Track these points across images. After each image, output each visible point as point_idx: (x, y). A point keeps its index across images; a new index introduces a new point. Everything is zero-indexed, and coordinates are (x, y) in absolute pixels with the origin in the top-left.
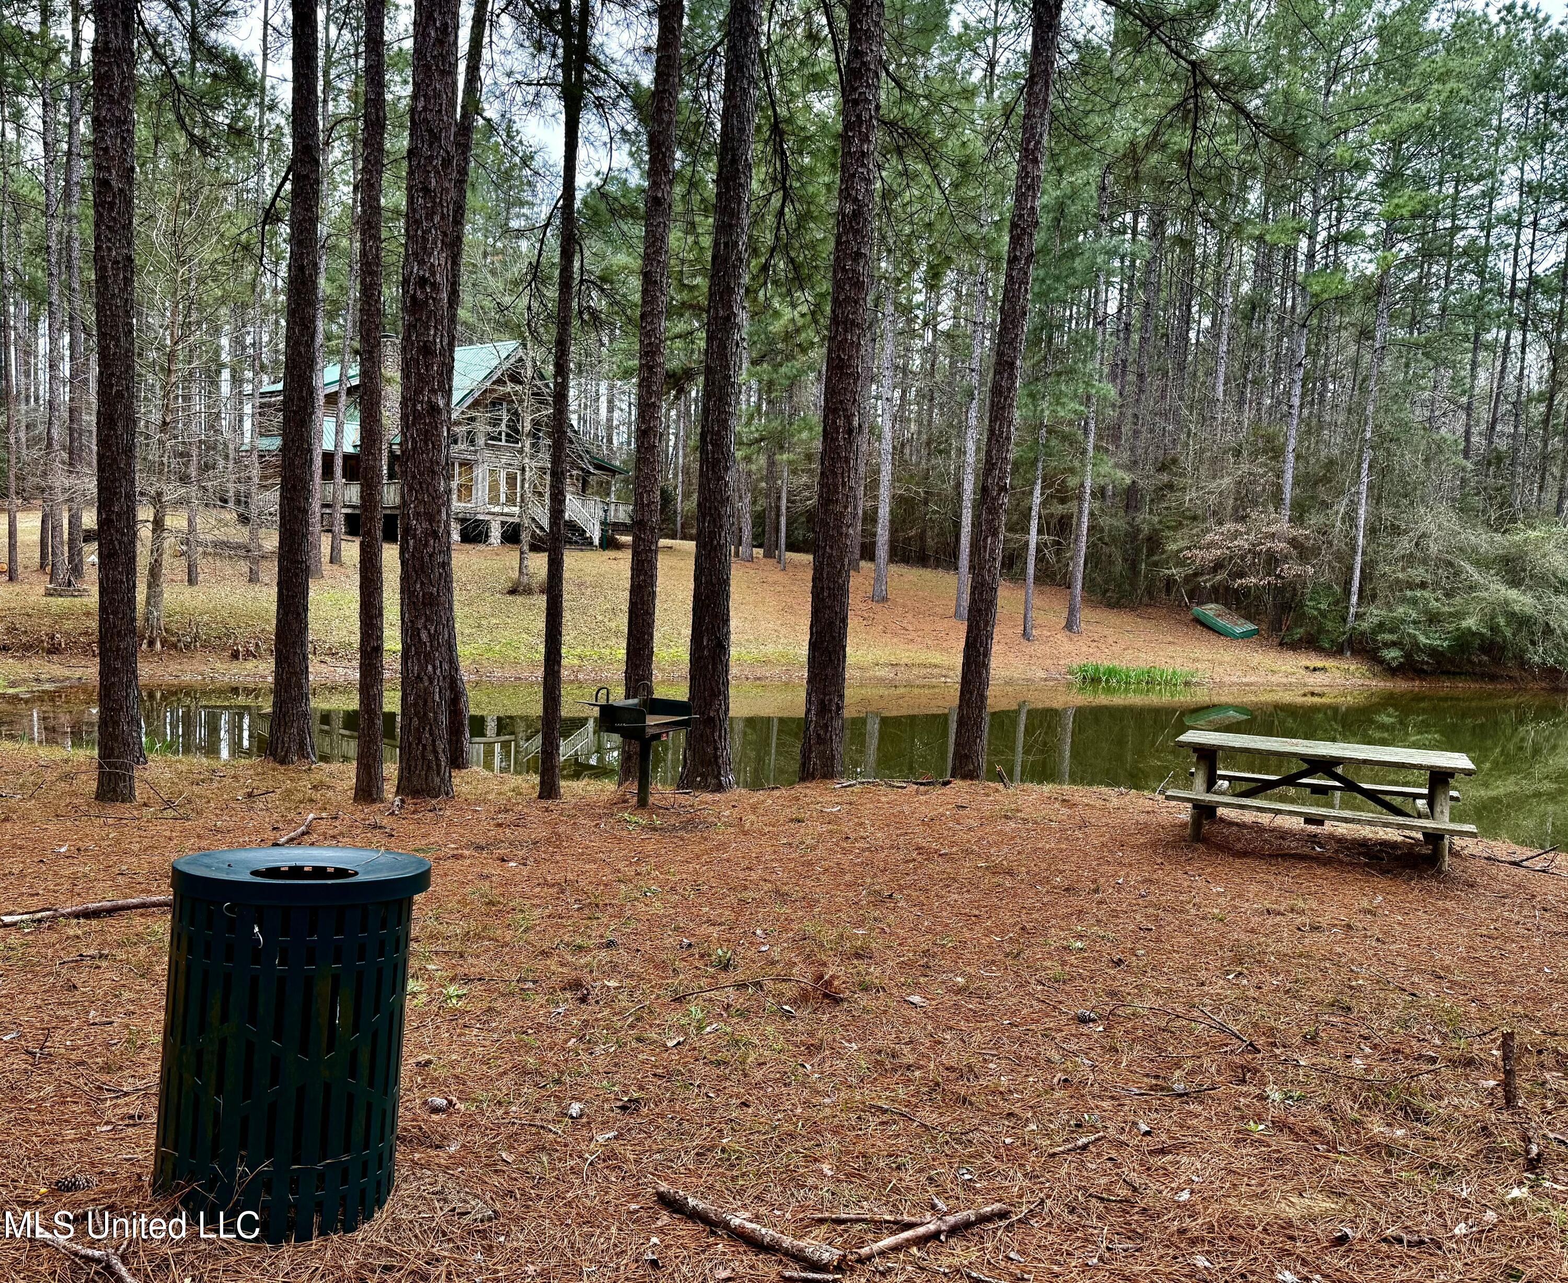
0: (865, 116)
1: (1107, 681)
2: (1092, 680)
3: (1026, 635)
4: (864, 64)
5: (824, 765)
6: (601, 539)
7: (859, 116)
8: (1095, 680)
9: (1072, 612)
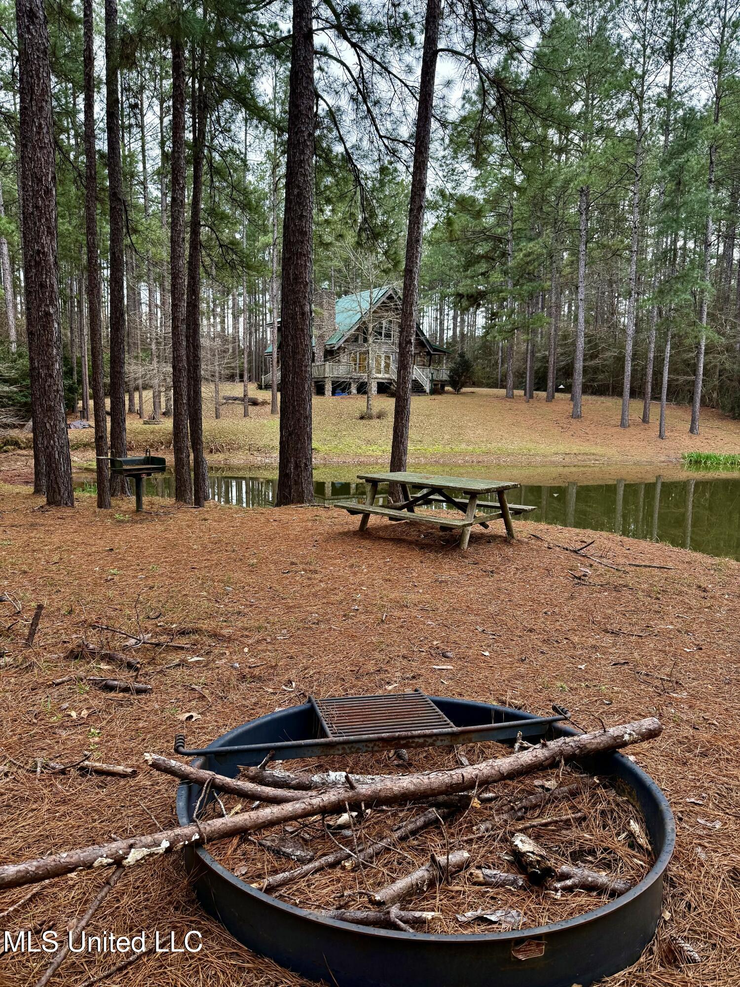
0: (301, 140)
1: (705, 463)
2: (696, 462)
3: (661, 436)
4: (300, 111)
5: (298, 496)
6: (430, 390)
7: (298, 140)
8: (697, 462)
9: (693, 421)
